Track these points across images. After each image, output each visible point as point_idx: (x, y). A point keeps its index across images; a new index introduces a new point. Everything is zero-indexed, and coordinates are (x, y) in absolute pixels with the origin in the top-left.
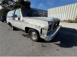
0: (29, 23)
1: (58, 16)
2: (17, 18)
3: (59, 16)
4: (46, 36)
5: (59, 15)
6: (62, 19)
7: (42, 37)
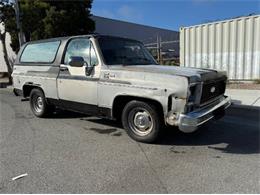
0: (129, 83)
1: (229, 61)
2: (84, 67)
3: (232, 59)
4: (181, 115)
5: (232, 54)
6: (248, 72)
7: (171, 120)
